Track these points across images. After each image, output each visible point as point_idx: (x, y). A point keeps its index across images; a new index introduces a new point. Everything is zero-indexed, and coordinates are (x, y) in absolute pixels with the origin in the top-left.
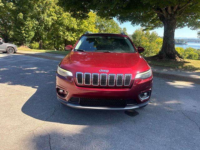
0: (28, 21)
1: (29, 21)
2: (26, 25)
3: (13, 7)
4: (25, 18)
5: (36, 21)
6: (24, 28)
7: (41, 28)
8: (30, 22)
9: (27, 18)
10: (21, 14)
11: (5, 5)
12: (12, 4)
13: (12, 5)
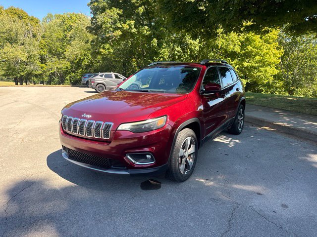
0: (163, 48)
1: (165, 48)
2: (161, 54)
3: (147, 31)
4: (160, 45)
5: (178, 47)
6: (158, 59)
7: (185, 56)
8: (166, 50)
9: (163, 44)
10: (155, 40)
11: (138, 31)
12: (146, 27)
13: (146, 30)
